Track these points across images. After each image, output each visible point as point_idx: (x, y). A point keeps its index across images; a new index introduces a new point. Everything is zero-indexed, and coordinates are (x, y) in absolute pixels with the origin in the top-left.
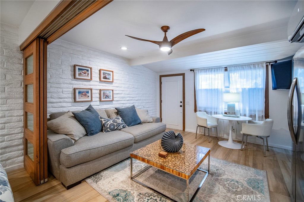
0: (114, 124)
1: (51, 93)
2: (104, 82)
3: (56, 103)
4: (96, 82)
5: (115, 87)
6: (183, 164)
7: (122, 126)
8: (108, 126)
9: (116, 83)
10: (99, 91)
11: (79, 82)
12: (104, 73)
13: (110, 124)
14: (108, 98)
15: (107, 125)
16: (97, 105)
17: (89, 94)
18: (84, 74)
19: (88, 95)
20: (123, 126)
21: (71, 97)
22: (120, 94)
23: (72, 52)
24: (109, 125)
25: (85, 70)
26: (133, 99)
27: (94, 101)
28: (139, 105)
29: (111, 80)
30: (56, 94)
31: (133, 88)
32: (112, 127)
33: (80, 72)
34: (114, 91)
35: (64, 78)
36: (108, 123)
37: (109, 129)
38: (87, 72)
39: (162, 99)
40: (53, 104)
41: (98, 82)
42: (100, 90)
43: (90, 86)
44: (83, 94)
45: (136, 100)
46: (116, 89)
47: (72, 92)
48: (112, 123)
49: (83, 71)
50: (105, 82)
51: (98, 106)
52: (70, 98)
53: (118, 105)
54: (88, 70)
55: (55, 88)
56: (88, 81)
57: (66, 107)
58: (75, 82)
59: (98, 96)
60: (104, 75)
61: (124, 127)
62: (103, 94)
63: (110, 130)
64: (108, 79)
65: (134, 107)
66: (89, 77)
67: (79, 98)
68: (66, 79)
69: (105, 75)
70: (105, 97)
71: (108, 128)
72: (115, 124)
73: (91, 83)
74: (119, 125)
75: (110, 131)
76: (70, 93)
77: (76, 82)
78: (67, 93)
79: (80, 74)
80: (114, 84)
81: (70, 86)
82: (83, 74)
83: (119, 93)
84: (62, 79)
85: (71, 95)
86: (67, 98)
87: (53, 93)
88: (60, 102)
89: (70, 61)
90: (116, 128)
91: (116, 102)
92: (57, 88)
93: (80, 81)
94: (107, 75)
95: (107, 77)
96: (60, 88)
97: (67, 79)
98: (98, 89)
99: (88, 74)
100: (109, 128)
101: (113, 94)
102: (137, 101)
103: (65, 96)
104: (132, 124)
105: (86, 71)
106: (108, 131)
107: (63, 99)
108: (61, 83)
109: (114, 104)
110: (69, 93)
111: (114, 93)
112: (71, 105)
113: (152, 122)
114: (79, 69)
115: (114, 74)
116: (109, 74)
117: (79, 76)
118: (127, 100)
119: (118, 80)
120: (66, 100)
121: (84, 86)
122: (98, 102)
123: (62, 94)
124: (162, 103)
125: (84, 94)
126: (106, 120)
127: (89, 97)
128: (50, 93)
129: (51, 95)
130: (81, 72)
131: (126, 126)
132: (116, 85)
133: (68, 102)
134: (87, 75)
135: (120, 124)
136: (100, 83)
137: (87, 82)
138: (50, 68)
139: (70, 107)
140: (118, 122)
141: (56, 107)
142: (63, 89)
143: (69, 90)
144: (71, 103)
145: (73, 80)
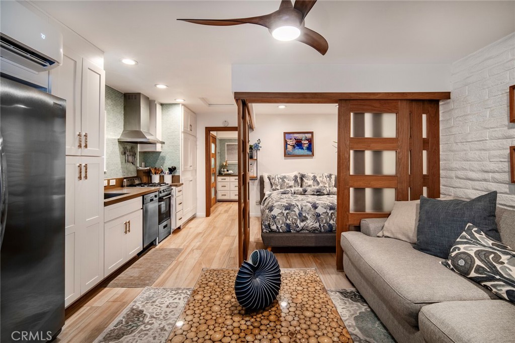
0: (473, 262)
1: (470, 161)
3: (479, 181)
6: (217, 281)
7: (504, 289)
8: (453, 254)
13: (462, 250)
15: (454, 250)
20: (507, 293)
21: (506, 169)
24: (457, 251)
30: (478, 162)
32: (461, 263)
35: (492, 128)
37: (450, 262)
40: (474, 183)
47: (509, 158)
48: (473, 255)
52: (505, 172)
55: (476, 150)
63: (454, 265)
68: (496, 129)
72: (478, 262)
74: (493, 274)
76: (506, 160)
78: (498, 159)
81: (505, 143)
84: (488, 130)
85: (506, 164)
86: (497, 172)
88: (485, 180)
89: (507, 81)
90: (473, 274)
92: (480, 150)
96: (484, 150)
97: (497, 127)
100: (454, 259)
103: (492, 166)
106: (448, 265)
107: (490, 174)
108: (486, 140)
110: (502, 160)
112: (507, 190)
120: (497, 176)
123: (488, 163)
126: (466, 238)
128: (467, 161)
129: (470, 164)
133: (501, 182)
135: (502, 276)
138: (469, 115)
139: (506, 193)
140: (498, 267)
141: (477, 190)
142: (492, 152)
143: (502, 152)
144: (507, 186)
145: (511, 128)
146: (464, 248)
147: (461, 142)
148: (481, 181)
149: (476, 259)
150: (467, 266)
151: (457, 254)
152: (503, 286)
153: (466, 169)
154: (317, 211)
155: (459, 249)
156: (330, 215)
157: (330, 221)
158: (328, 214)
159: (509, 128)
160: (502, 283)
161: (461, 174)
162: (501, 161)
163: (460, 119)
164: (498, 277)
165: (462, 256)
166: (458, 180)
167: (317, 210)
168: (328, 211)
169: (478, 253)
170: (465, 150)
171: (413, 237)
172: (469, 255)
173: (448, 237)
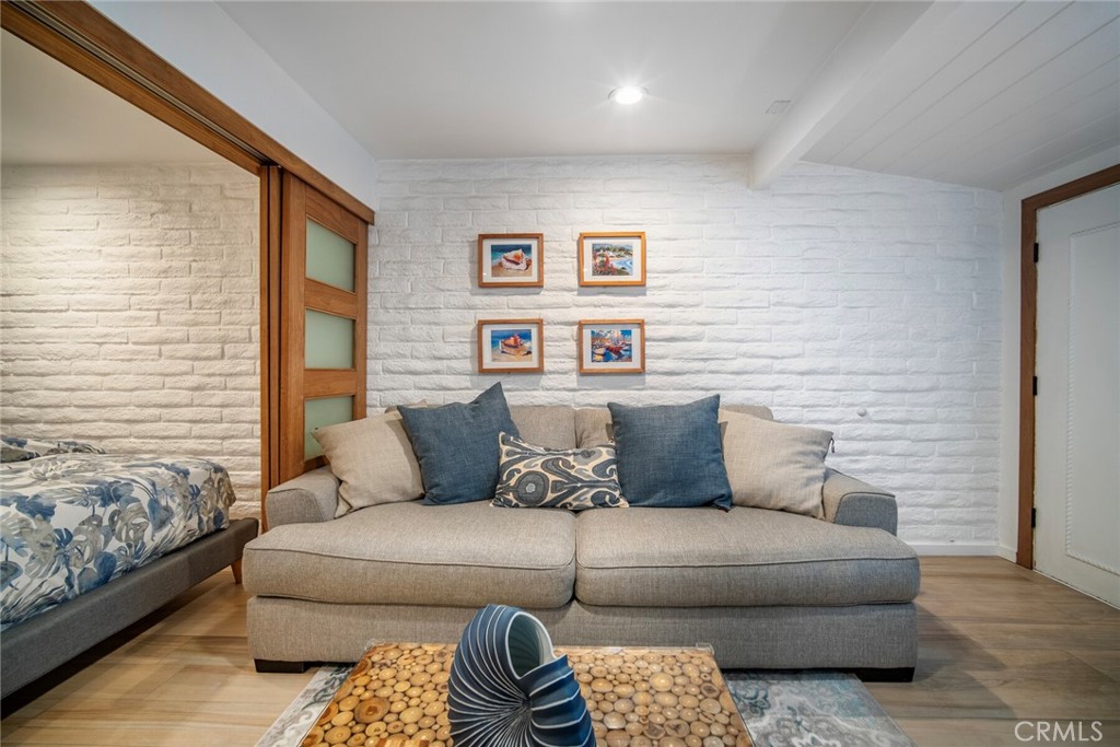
0: (545, 479)
1: (412, 341)
2: (602, 290)
3: (426, 374)
4: (566, 293)
5: (657, 305)
7: (589, 496)
8: (512, 482)
9: (662, 287)
10: (576, 328)
11: (496, 298)
12: (596, 250)
13: (524, 471)
14: (617, 360)
15: (511, 475)
16: (565, 389)
17: (533, 344)
18: (514, 266)
19: (527, 345)
20: (593, 498)
21: (468, 354)
22: (684, 339)
23: (474, 193)
24: (517, 476)
25: (517, 248)
26: (778, 365)
27: (551, 373)
28: (822, 402)
29: (635, 277)
30: (426, 344)
31: (778, 304)
32: (531, 488)
33: (497, 261)
34: (646, 327)
35: (448, 290)
36: (520, 466)
37: (511, 496)
38: (525, 256)
39: (1040, 371)
40: (416, 379)
41: (572, 290)
42: (581, 325)
43: (537, 311)
44: (508, 342)
45: (802, 374)
46: (660, 317)
47: (472, 337)
48: (541, 470)
49: (510, 255)
50: (608, 289)
51: (571, 394)
52: (466, 358)
53: (673, 393)
54: (527, 249)
55: (422, 323)
56: (531, 290)
57: (454, 389)
58: (483, 299)
59: (572, 347)
60: (599, 260)
61: (599, 502)
62: (593, 340)
63: (519, 498)
64: (621, 272)
65: (713, 405)
66: (531, 275)
67: (494, 360)
68: (455, 293)
69: (603, 256)
70: (603, 355)
71: (508, 489)
72: (552, 478)
73: (544, 297)
74: (573, 484)
75: (517, 506)
76: (468, 340)
77: (486, 300)
78: (456, 339)
79: (497, 269)
80: (650, 297)
81: (466, 315)
82: (508, 265)
83: (677, 335)
84: (443, 294)
85: (468, 346)
86: (456, 358)
87: (416, 341)
88: (437, 372)
89: (469, 225)
90: (550, 496)
91: (665, 377)
92: (430, 324)
93: (500, 295)
94: (611, 254)
95: (615, 263)
96: (435, 324)
97: (457, 291)
98: (572, 320)
99: (529, 264)
100: (515, 489)
101: (643, 340)
102: (805, 378)
103: (448, 350)
104: (661, 494)
105: (520, 252)
106: (508, 504)
107: (445, 361)
108: (440, 308)
109: (652, 388)
110: (464, 340)
111: (648, 334)
112: (469, 384)
113: (805, 513)
114: (496, 250)
115: (649, 245)
116: (621, 249)
117: (494, 275)
118: (733, 373)
119: (676, 272)
120: (454, 364)
121: (514, 311)
122: (574, 376)
123: (441, 344)
124: (1039, 400)
125: (511, 341)
126: (516, 453)
127: (529, 353)
128: (408, 341)
129: (413, 346)
130: (501, 258)
131: (614, 501)
132: (667, 297)
133: (460, 374)
134: (523, 266)
135: (582, 481)
136: (579, 294)
137: (529, 294)
138: (410, 262)
139: (467, 388)
140: (573, 472)
141: (424, 389)
142: (447, 327)
143: (462, 328)
144: (468, 377)
145: (476, 294)
146: (525, 466)
147: (396, 308)
148: (430, 374)
149: (547, 474)
150: (540, 490)
151: (519, 480)
152: (587, 492)
153: (404, 356)
154: (57, 522)
155: (519, 471)
156: (106, 522)
157: (106, 543)
158: (100, 521)
159: (473, 294)
160: (585, 489)
161: (393, 364)
162: (461, 342)
163: (395, 267)
164: (579, 485)
165: (530, 478)
166: (388, 376)
167: (53, 519)
168: (99, 511)
169: (544, 465)
170: (402, 323)
171: (413, 487)
172: (536, 473)
173: (484, 462)
